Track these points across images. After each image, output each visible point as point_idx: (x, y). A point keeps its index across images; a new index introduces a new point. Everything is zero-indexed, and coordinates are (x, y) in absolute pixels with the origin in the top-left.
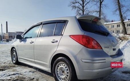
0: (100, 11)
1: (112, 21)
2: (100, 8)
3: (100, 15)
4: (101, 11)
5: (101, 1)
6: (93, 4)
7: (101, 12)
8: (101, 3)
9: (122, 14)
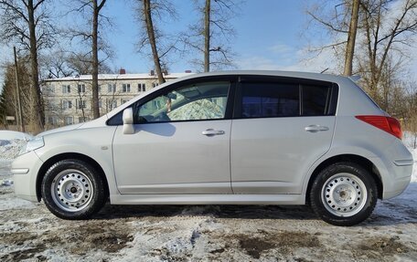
0: (95, 36)
1: (123, 72)
2: (96, 26)
3: (95, 50)
4: (98, 35)
5: (96, 2)
6: (72, 8)
7: (98, 40)
8: (97, 10)
9: (159, 55)
